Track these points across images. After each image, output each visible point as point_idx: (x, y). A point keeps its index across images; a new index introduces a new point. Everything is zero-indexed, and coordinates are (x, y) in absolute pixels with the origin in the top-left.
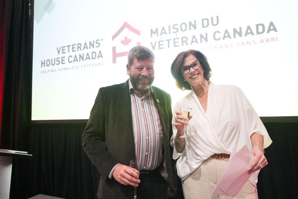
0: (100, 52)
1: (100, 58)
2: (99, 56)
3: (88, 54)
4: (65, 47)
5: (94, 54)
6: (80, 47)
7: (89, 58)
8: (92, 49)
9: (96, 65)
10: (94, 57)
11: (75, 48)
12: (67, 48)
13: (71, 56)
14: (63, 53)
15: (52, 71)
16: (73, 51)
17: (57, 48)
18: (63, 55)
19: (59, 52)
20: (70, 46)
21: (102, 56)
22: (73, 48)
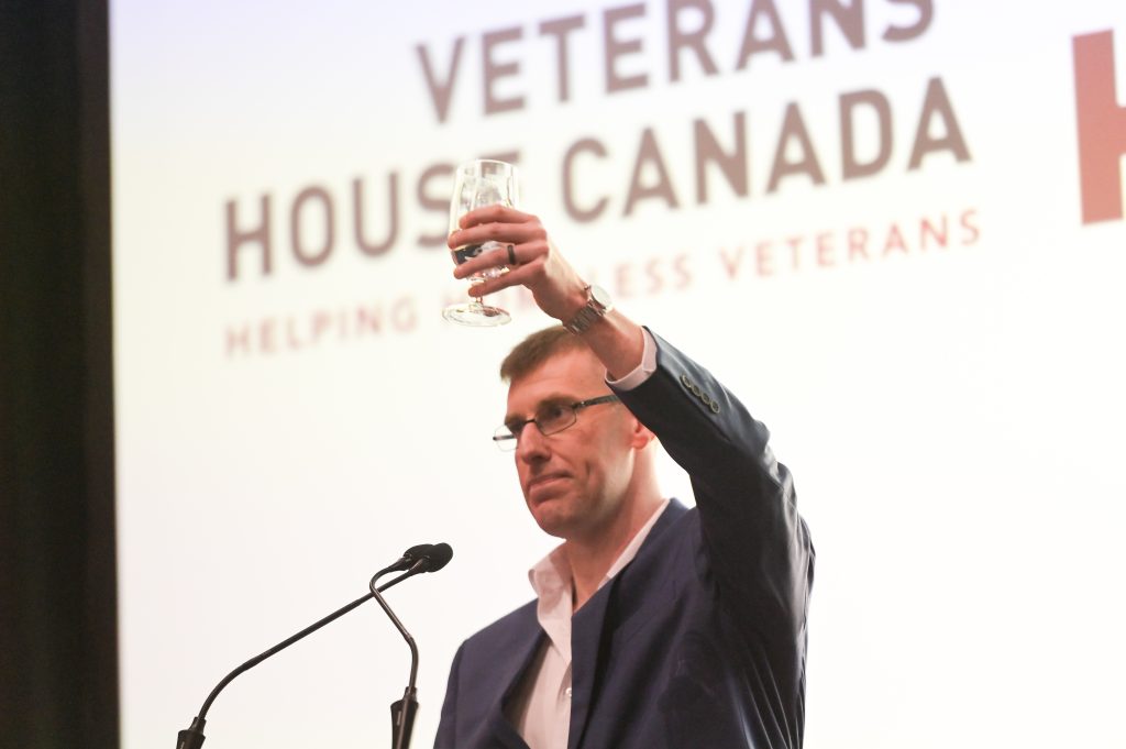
0: (936, 96)
1: (939, 163)
2: (923, 145)
3: (793, 122)
4: (513, 34)
5: (865, 117)
6: (697, 41)
7: (811, 167)
8: (844, 67)
9: (895, 240)
10: (866, 150)
11: (634, 46)
12: (536, 54)
13: (594, 147)
14: (493, 106)
15: (368, 320)
16: (615, 84)
17: (423, 53)
18: (502, 132)
19: (441, 98)
20: (577, 22)
21: (955, 144)
22: (615, 49)
